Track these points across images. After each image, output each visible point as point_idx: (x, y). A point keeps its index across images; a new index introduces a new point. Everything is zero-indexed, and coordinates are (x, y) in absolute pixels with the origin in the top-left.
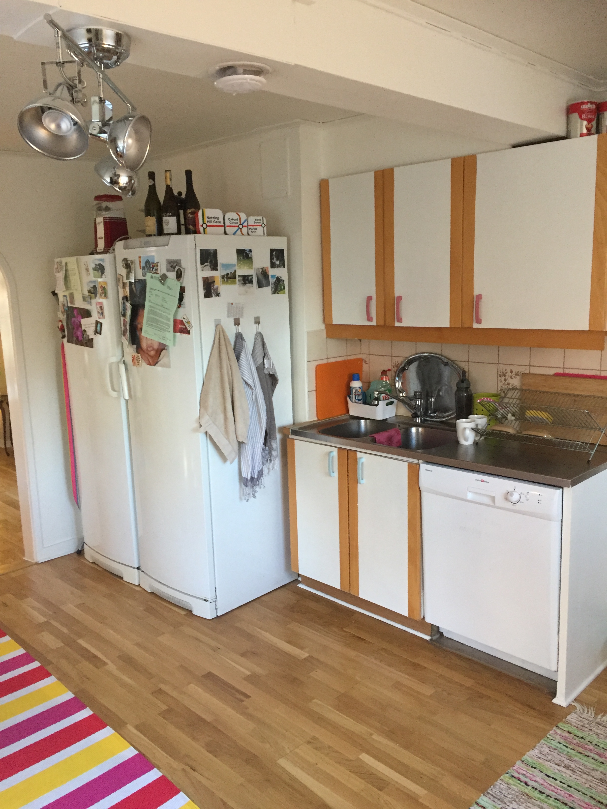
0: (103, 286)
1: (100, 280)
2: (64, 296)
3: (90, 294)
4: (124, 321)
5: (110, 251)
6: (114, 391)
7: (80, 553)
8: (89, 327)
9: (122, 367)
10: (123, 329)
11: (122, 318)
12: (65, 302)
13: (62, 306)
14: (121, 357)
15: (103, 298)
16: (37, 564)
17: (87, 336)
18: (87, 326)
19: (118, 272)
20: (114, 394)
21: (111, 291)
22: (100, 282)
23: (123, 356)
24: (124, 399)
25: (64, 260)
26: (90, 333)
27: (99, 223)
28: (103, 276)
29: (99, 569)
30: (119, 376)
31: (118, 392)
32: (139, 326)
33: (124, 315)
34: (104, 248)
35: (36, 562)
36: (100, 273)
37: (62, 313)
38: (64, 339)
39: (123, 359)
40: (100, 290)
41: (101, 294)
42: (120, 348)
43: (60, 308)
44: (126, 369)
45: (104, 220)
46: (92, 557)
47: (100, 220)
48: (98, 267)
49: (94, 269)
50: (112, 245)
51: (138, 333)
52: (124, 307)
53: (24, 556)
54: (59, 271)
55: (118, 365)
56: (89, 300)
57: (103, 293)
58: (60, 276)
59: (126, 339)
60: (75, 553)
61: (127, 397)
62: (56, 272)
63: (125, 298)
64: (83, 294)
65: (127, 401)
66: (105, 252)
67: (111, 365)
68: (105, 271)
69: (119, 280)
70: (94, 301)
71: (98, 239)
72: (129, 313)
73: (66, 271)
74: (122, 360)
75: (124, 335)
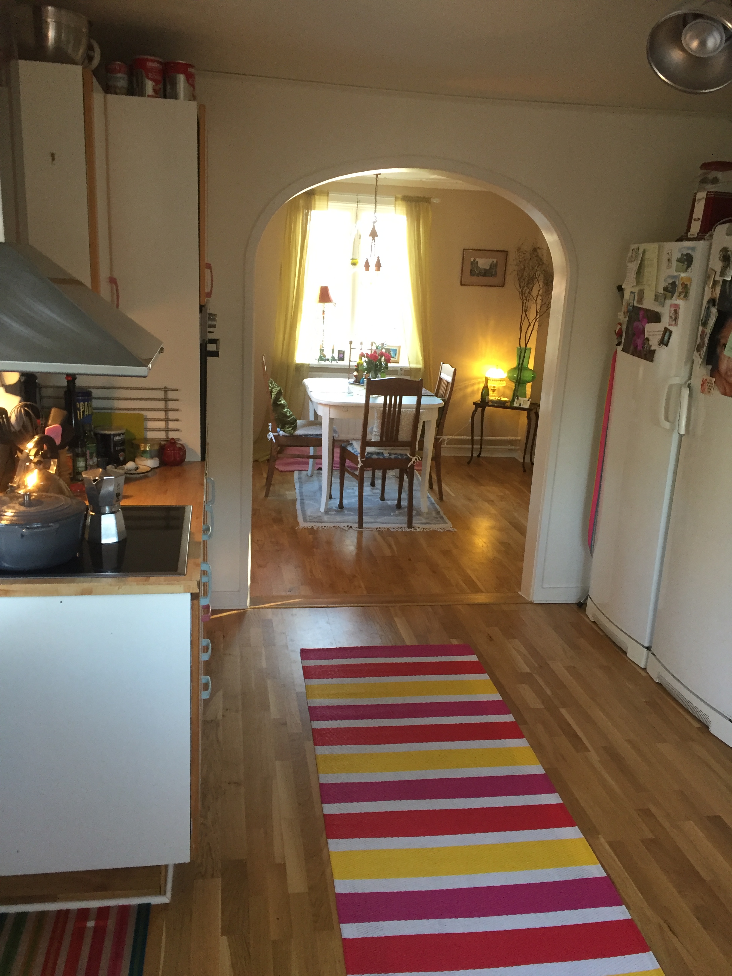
0: (686, 283)
1: (683, 275)
2: (632, 292)
3: (665, 292)
4: (703, 332)
5: (705, 237)
6: (668, 421)
7: (581, 606)
8: (653, 335)
9: (686, 392)
10: (698, 343)
11: (701, 328)
12: (631, 301)
13: (626, 305)
14: (687, 378)
15: (682, 299)
16: (531, 603)
17: (648, 346)
18: (651, 334)
19: (710, 266)
20: (667, 425)
21: (693, 292)
22: (682, 278)
23: (690, 378)
24: (679, 433)
25: (642, 247)
26: (654, 343)
27: (699, 200)
28: (689, 270)
29: (600, 632)
30: (679, 403)
31: (673, 423)
32: (722, 341)
33: (705, 324)
34: (698, 233)
35: (531, 601)
36: (685, 267)
37: (624, 313)
38: (618, 347)
39: (689, 382)
40: (679, 289)
41: (680, 294)
42: (688, 367)
43: (623, 307)
44: (691, 395)
45: (707, 194)
46: (594, 616)
47: (702, 195)
48: (685, 258)
49: (679, 260)
50: (710, 230)
51: (719, 350)
52: (707, 313)
53: (520, 590)
54: (633, 260)
55: (681, 390)
56: (663, 300)
57: (682, 292)
58: (633, 266)
59: (700, 355)
60: (575, 604)
61: (683, 432)
62: (628, 262)
63: (712, 302)
64: (656, 292)
65: (681, 436)
66: (699, 238)
67: (671, 387)
68: (693, 263)
69: (709, 277)
70: (668, 302)
71: (693, 221)
72: (712, 322)
73: (642, 260)
74: (688, 384)
75: (698, 350)
